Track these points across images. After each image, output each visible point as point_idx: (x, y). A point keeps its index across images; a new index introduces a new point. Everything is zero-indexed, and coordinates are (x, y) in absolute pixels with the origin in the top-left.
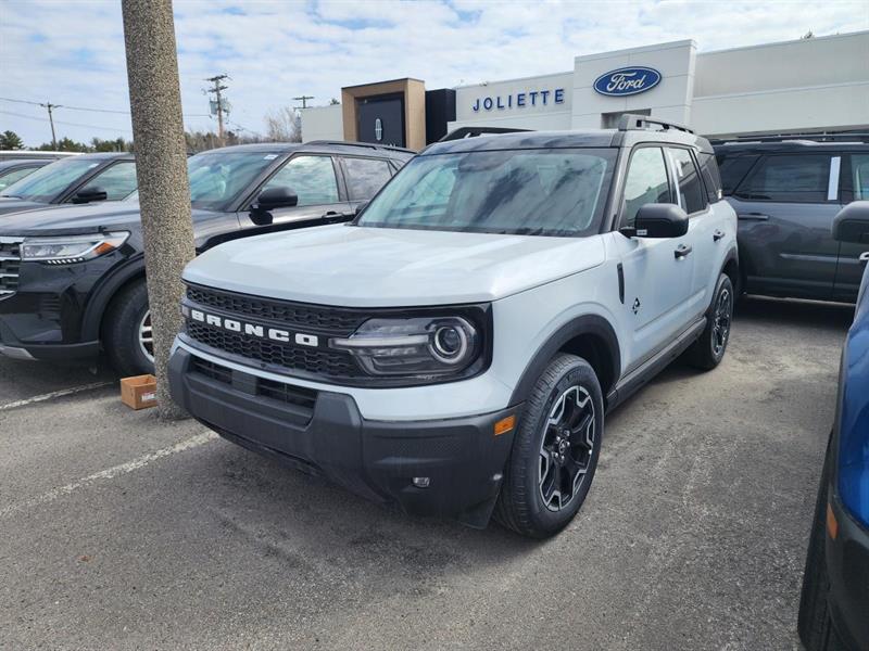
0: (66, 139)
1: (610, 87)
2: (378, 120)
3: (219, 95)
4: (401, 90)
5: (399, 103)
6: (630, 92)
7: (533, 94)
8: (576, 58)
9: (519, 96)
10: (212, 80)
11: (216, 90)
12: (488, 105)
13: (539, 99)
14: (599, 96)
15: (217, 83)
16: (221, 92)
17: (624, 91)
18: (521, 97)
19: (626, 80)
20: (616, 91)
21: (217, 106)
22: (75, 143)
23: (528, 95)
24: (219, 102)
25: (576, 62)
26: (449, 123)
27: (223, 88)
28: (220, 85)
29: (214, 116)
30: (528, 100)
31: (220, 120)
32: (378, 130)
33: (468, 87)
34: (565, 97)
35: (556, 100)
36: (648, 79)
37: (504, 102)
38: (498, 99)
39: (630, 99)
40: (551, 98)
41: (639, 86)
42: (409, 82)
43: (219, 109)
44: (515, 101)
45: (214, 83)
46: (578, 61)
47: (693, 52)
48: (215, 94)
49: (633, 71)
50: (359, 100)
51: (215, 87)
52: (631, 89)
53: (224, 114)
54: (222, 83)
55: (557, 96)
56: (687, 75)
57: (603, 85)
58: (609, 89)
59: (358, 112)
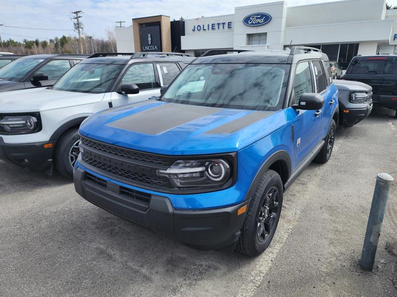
0: (10, 39)
1: (250, 22)
2: (149, 35)
3: (78, 20)
4: (158, 21)
5: (158, 27)
6: (258, 25)
7: (218, 24)
8: (236, 8)
9: (212, 24)
10: (75, 13)
11: (77, 18)
12: (199, 29)
13: (221, 26)
14: (246, 26)
15: (77, 14)
16: (79, 19)
17: (256, 24)
18: (213, 25)
19: (256, 19)
20: (252, 24)
21: (77, 26)
22: (15, 41)
23: (216, 24)
24: (78, 24)
25: (235, 10)
26: (181, 37)
27: (80, 17)
28: (78, 16)
29: (76, 30)
30: (216, 27)
31: (79, 33)
32: (150, 39)
33: (191, 20)
34: (232, 26)
35: (229, 27)
36: (266, 18)
37: (206, 27)
38: (203, 26)
39: (258, 28)
40: (226, 26)
41: (262, 22)
42: (162, 17)
43: (78, 27)
44: (210, 27)
45: (75, 14)
46: (237, 9)
47: (285, 6)
48: (76, 20)
49: (259, 15)
50: (141, 25)
51: (76, 17)
52: (259, 23)
53: (81, 30)
54: (79, 14)
55: (229, 25)
56: (282, 17)
57: (247, 20)
58: (249, 23)
59: (140, 30)
